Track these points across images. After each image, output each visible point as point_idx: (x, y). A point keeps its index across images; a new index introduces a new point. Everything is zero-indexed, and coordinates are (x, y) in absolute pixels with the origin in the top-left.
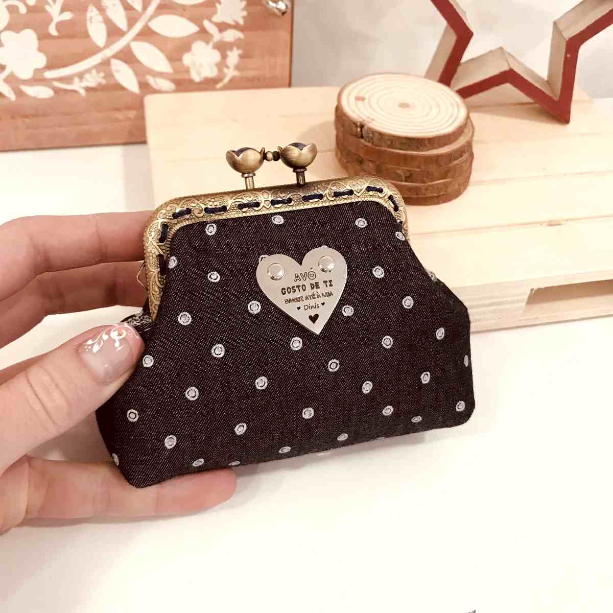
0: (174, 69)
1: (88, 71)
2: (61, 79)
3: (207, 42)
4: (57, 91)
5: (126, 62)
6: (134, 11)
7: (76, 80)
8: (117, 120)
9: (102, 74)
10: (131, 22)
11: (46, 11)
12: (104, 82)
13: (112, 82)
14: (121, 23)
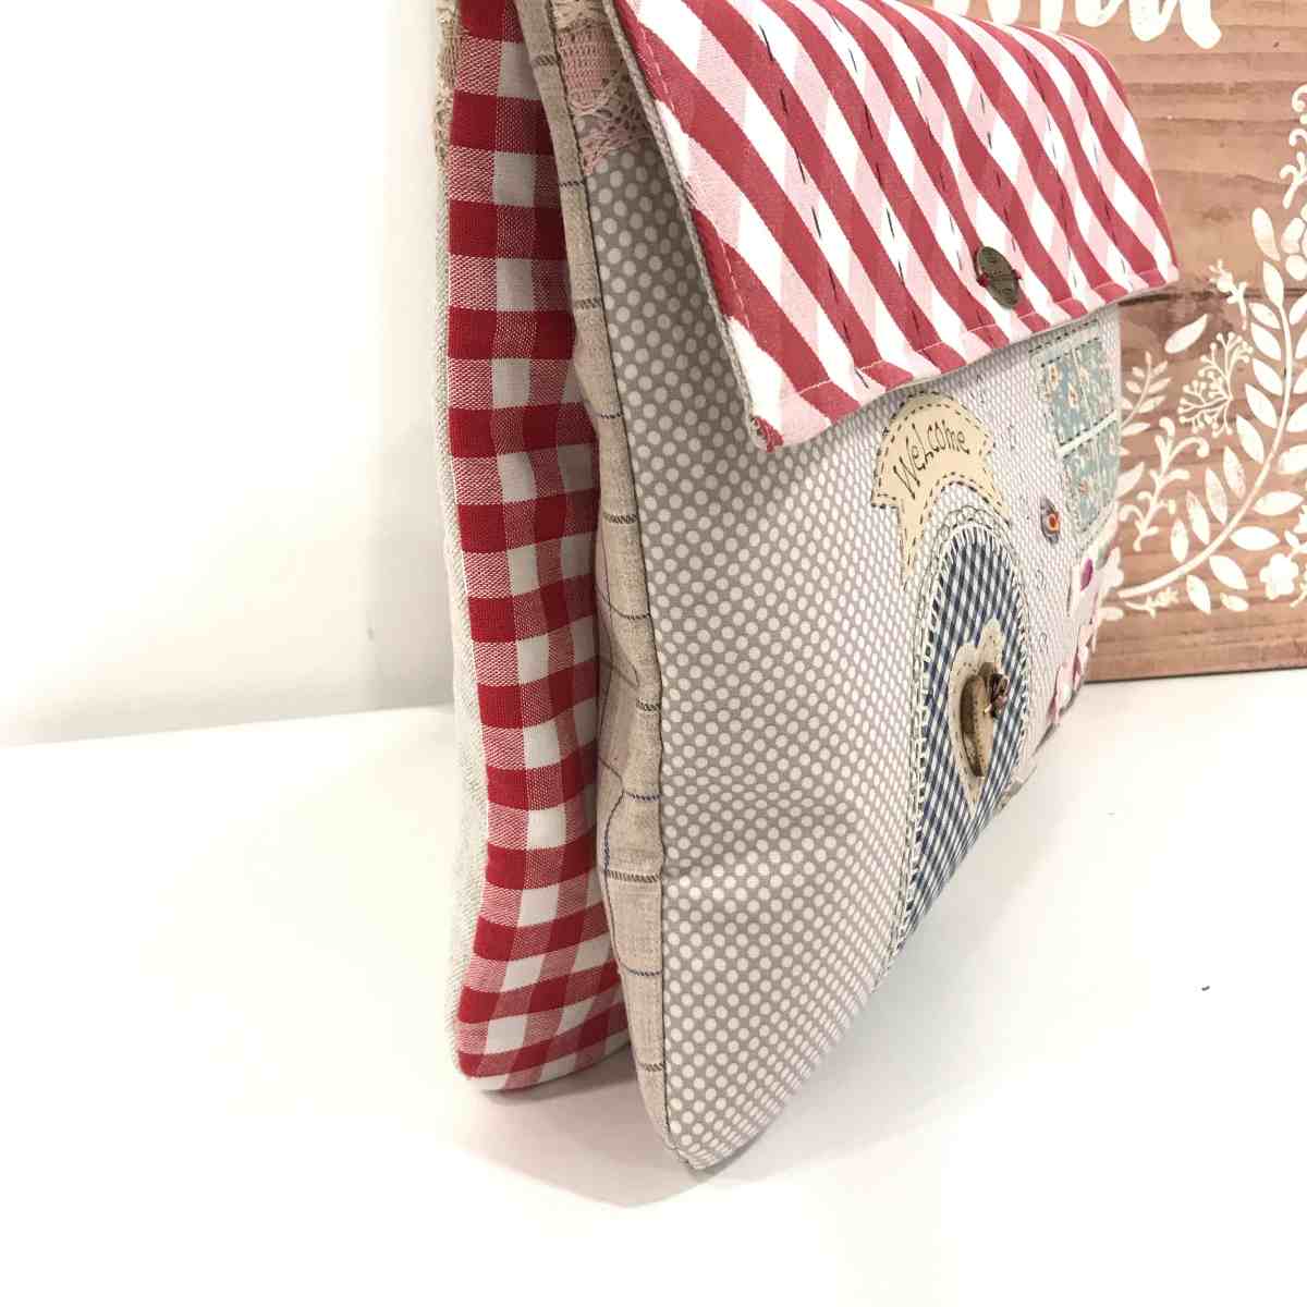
0: (1249, 585)
1: (1163, 589)
2: (1131, 599)
3: (1286, 555)
4: (1128, 612)
5: (1202, 578)
6: (1218, 525)
7: (1149, 599)
8: (1182, 647)
9: (1176, 593)
10: (1214, 535)
11: (1134, 527)
12: (1176, 601)
13: (1184, 600)
14: (1204, 536)
